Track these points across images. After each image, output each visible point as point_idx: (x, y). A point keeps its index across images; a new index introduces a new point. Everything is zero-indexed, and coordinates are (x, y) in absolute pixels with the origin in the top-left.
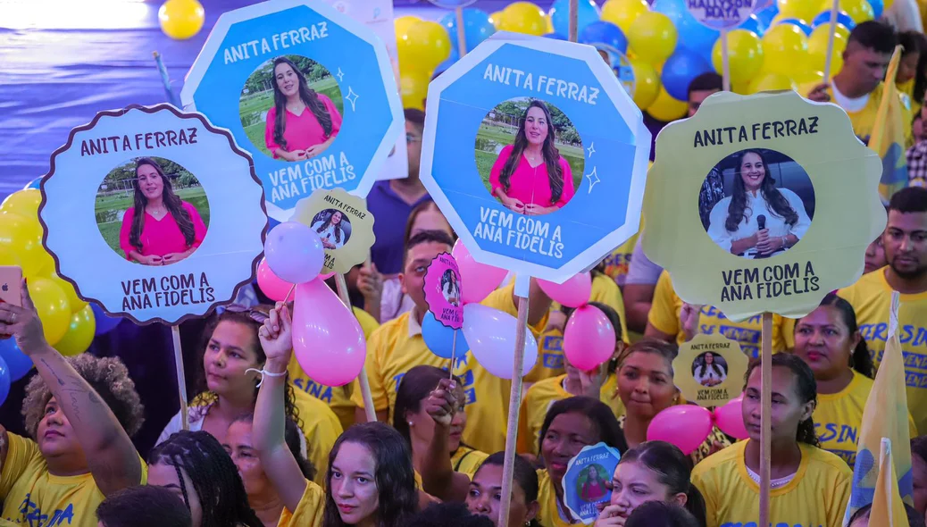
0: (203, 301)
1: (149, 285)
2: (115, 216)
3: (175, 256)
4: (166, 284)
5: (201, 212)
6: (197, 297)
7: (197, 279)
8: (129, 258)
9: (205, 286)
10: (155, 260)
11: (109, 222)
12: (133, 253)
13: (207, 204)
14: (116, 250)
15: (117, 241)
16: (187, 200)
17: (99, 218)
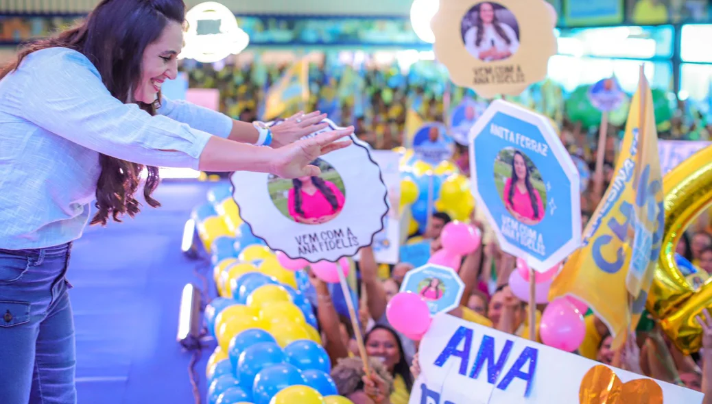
0: (351, 246)
1: (313, 238)
2: (281, 194)
3: (326, 217)
4: (325, 236)
5: (340, 187)
6: (347, 243)
7: (345, 231)
8: (297, 221)
9: (351, 236)
10: (314, 221)
11: (278, 199)
12: (299, 218)
13: (342, 182)
14: (287, 216)
15: (287, 211)
16: (329, 180)
17: (273, 197)
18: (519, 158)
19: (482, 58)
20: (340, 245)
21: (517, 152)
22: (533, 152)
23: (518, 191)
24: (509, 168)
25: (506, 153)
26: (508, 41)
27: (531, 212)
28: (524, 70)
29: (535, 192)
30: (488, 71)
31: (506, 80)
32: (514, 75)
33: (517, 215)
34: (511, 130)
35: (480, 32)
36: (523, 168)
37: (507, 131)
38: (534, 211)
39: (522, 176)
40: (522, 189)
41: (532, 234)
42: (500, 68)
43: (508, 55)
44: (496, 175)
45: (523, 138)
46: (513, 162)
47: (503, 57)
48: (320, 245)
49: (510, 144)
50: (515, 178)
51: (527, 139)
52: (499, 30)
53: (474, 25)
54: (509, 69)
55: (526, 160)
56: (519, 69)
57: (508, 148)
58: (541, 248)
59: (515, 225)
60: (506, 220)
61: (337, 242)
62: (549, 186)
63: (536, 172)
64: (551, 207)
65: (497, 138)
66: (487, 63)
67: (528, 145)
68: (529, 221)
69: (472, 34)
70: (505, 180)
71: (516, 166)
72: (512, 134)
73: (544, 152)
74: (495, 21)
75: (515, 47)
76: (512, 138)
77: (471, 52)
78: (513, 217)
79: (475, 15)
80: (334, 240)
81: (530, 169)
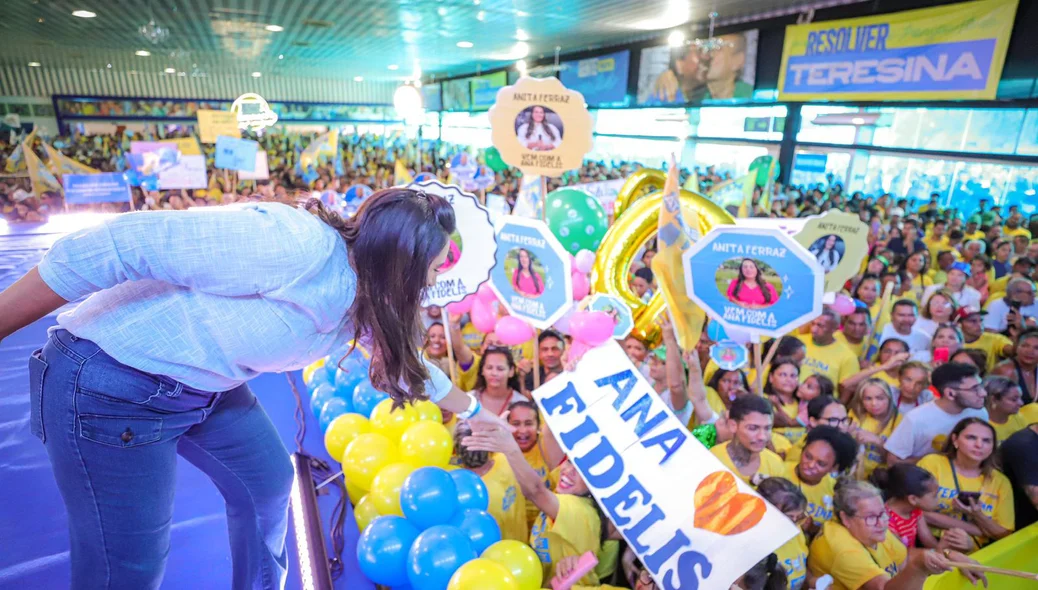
18: (523, 253)
19: (530, 147)
20: (450, 293)
21: (522, 249)
22: (534, 248)
23: (523, 276)
24: (516, 262)
25: (513, 252)
26: (553, 138)
27: (534, 289)
28: (562, 160)
29: (536, 275)
30: (534, 157)
31: (547, 166)
32: (554, 163)
33: (523, 293)
34: (516, 234)
35: (531, 127)
36: (527, 260)
37: (513, 236)
38: (537, 288)
39: (526, 265)
40: (526, 274)
41: (536, 304)
42: (544, 157)
43: (552, 148)
44: (506, 269)
45: (526, 238)
46: (518, 257)
47: (547, 149)
48: (433, 293)
49: (515, 244)
50: (521, 268)
51: (529, 238)
52: (547, 129)
53: (527, 122)
54: (551, 158)
55: (528, 253)
56: (559, 158)
57: (516, 248)
58: (543, 313)
59: (521, 300)
60: (514, 298)
61: (448, 290)
62: (547, 269)
63: (537, 260)
64: (550, 283)
65: (506, 242)
66: (533, 152)
67: (530, 243)
68: (532, 296)
69: (523, 129)
70: (513, 270)
71: (521, 259)
72: (517, 237)
73: (543, 246)
74: (544, 121)
75: (558, 143)
76: (517, 240)
77: (522, 141)
78: (520, 295)
79: (528, 114)
80: (446, 289)
81: (532, 259)
